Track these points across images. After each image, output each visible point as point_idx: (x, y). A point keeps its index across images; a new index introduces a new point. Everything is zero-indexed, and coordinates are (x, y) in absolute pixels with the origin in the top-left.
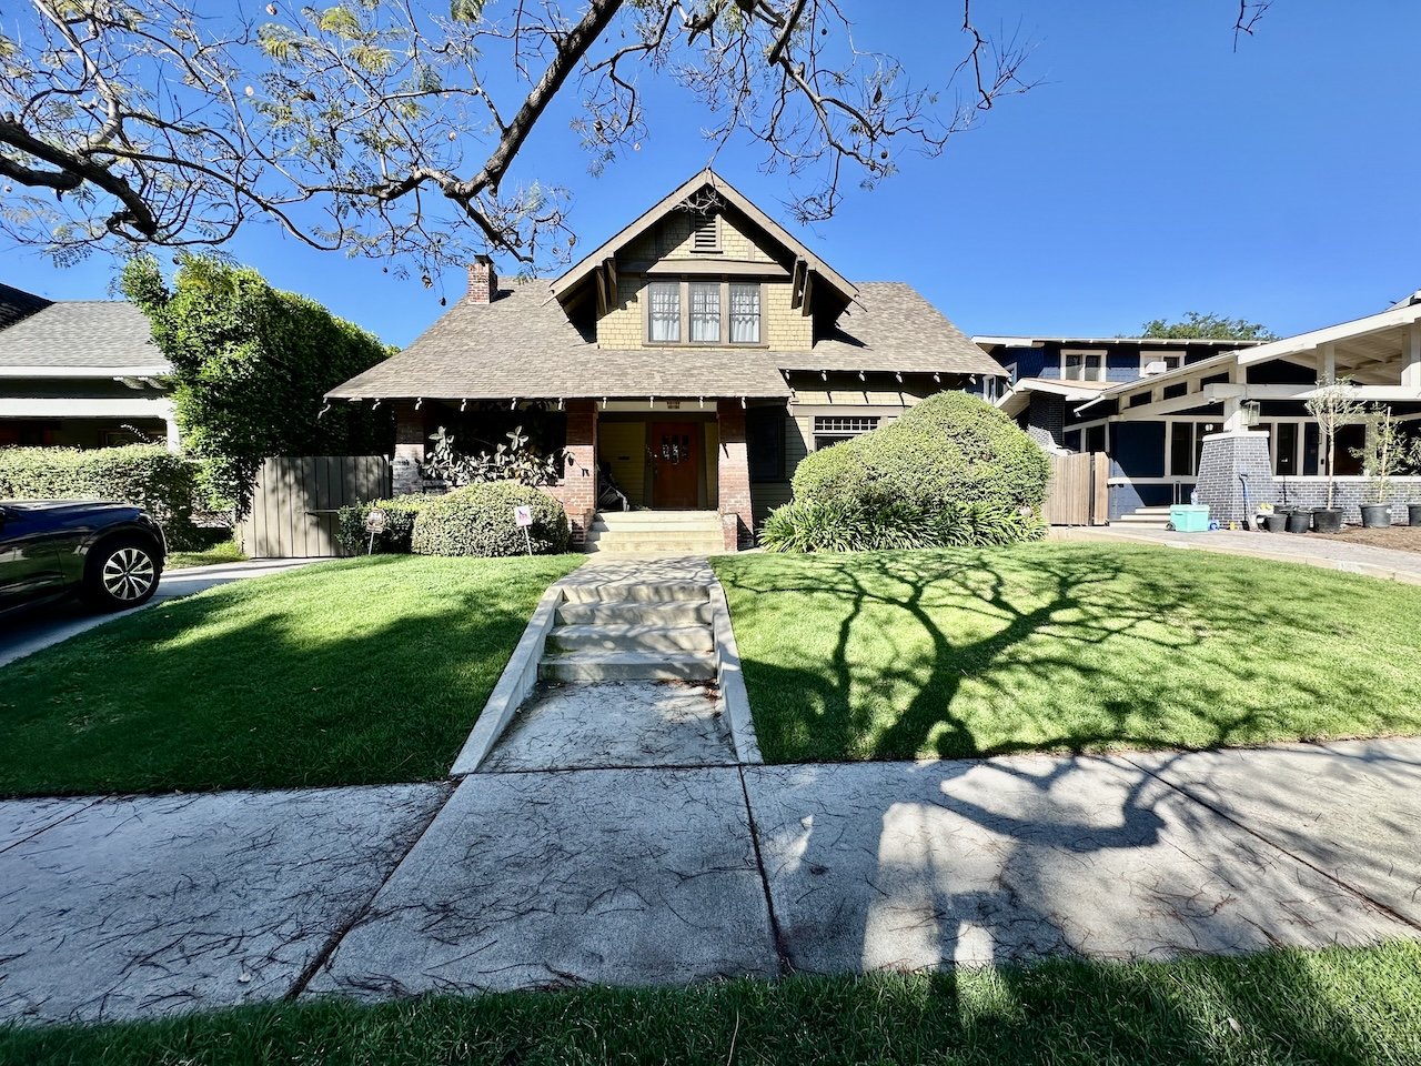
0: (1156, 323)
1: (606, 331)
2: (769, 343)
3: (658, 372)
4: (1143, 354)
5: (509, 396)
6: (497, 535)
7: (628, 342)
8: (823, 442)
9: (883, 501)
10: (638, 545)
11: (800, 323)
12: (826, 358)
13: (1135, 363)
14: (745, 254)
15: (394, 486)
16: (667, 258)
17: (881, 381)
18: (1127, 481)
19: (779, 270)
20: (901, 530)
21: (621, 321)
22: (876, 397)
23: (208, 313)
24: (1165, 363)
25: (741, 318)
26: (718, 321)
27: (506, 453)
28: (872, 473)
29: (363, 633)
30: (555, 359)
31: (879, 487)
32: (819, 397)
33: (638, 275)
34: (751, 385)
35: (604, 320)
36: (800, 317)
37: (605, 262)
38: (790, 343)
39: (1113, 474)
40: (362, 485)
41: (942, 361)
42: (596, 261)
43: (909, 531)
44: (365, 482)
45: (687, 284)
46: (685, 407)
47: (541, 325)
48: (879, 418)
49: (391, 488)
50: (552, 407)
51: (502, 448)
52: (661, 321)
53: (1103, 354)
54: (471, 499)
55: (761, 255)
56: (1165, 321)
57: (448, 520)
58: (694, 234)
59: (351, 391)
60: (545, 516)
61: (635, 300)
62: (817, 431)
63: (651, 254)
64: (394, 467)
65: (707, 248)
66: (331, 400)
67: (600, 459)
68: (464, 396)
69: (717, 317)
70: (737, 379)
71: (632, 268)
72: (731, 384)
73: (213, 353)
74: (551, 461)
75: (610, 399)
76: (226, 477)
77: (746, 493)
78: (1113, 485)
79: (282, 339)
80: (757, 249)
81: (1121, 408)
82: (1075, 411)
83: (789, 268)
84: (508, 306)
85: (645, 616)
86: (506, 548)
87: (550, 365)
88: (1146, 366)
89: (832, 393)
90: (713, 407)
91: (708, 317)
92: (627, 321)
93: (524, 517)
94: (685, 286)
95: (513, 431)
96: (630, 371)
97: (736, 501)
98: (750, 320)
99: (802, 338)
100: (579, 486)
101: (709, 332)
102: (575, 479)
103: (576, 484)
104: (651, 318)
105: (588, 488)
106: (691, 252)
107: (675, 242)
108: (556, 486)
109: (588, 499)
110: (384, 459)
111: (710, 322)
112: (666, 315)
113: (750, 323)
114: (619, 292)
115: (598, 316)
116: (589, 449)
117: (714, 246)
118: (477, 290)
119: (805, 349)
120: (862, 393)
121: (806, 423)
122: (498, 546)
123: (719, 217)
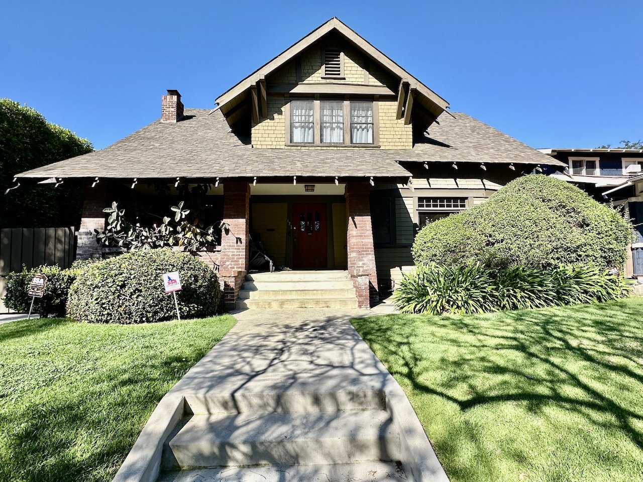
1: (258, 136)
2: (380, 144)
3: (298, 161)
4: (624, 160)
5: (174, 176)
6: (146, 299)
7: (274, 143)
8: (425, 217)
9: (504, 264)
10: (282, 303)
11: (403, 129)
12: (426, 154)
13: (619, 166)
14: (363, 80)
15: (77, 252)
16: (304, 82)
17: (469, 170)
19: (387, 91)
21: (270, 128)
22: (463, 183)
24: (640, 165)
25: (358, 126)
26: (341, 129)
27: (170, 224)
30: (219, 153)
32: (420, 183)
33: (283, 95)
34: (376, 169)
35: (256, 127)
36: (403, 125)
37: (258, 83)
38: (396, 144)
41: (512, 156)
42: (252, 81)
44: (53, 250)
45: (319, 101)
46: (320, 189)
47: (211, 134)
48: (467, 198)
49: (75, 254)
51: (167, 220)
52: (299, 129)
53: (597, 160)
55: (373, 81)
58: (324, 67)
60: (196, 280)
61: (280, 113)
62: (420, 208)
63: (292, 80)
64: (79, 237)
65: (334, 75)
66: (19, 179)
68: (135, 175)
69: (341, 126)
71: (278, 90)
74: (211, 231)
75: (262, 180)
77: (372, 257)
78: (637, 249)
80: (371, 76)
83: (394, 88)
84: (189, 124)
85: (303, 454)
86: (156, 313)
87: (213, 157)
88: (626, 167)
89: (431, 179)
90: (338, 189)
91: (334, 125)
92: (274, 128)
93: (173, 282)
94: (317, 103)
95: (177, 206)
96: (276, 160)
97: (363, 264)
98: (365, 127)
99: (404, 140)
100: (233, 252)
101: (335, 136)
102: (230, 246)
103: (231, 250)
104: (292, 126)
105: (241, 254)
106: (322, 78)
107: (310, 71)
108: (214, 252)
109: (240, 263)
110: (70, 230)
111: (336, 129)
112: (303, 124)
113: (365, 130)
114: (268, 107)
115: (252, 124)
116: (242, 222)
117: (339, 74)
118: (167, 113)
119: (407, 148)
120: (453, 180)
121: (411, 202)
122: (147, 312)
123: (342, 54)
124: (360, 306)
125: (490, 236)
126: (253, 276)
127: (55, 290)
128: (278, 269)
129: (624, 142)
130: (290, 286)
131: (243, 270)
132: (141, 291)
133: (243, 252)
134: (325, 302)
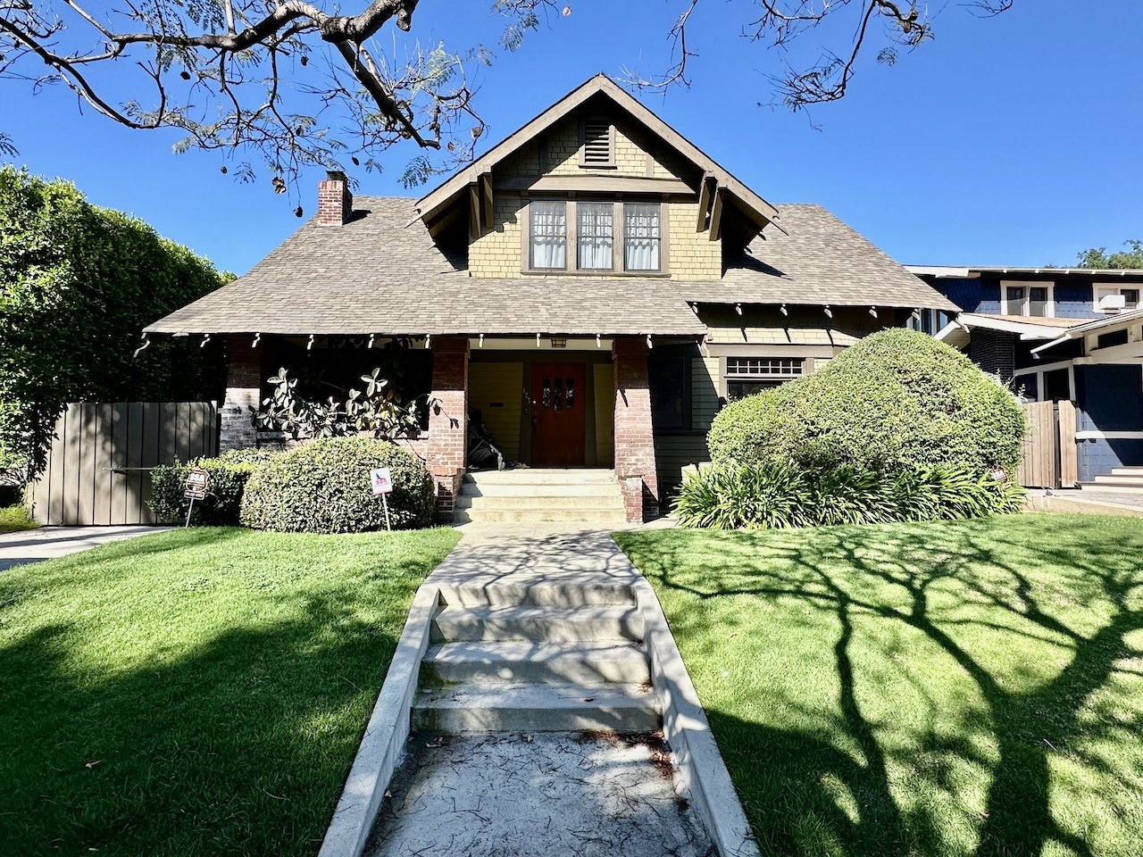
0: (1093, 251)
1: (478, 257)
2: (671, 271)
3: (543, 304)
4: (1096, 287)
5: (366, 332)
6: (347, 505)
7: (505, 269)
8: (739, 389)
9: (827, 464)
10: (519, 514)
11: (708, 248)
12: (740, 289)
13: (1087, 296)
14: (643, 170)
15: (222, 438)
16: (552, 173)
17: (806, 316)
18: (1099, 435)
19: (683, 188)
20: (851, 499)
21: (497, 245)
22: (798, 335)
23: (11, 232)
24: (1123, 296)
25: (637, 243)
26: (609, 246)
27: (359, 400)
28: (811, 428)
29: (167, 659)
30: (420, 288)
31: (820, 445)
32: (731, 335)
33: (517, 193)
34: (657, 320)
35: (476, 244)
36: (707, 242)
37: (481, 178)
38: (696, 271)
39: (1081, 426)
40: (182, 435)
41: (877, 293)
42: (470, 176)
43: (864, 502)
44: (186, 432)
45: (574, 203)
46: (572, 345)
47: (402, 250)
48: (804, 359)
49: (218, 441)
50: (416, 345)
51: (354, 394)
52: (544, 245)
53: (1050, 286)
54: (317, 459)
55: (661, 171)
56: (1103, 249)
57: (287, 486)
58: (583, 147)
59: (175, 325)
60: (408, 480)
61: (513, 221)
62: (730, 375)
63: (533, 168)
64: (223, 416)
65: (599, 160)
66: (151, 335)
67: (472, 410)
68: (311, 331)
69: (610, 241)
70: (638, 312)
71: (511, 184)
72: (633, 318)
73: (14, 279)
74: (413, 409)
75: (487, 336)
76: (18, 427)
77: (650, 450)
78: (1082, 441)
79: (98, 263)
80: (657, 164)
81: (1087, 350)
82: (1032, 351)
83: (695, 185)
84: (364, 229)
85: (552, 629)
86: (359, 521)
87: (413, 295)
88: (1100, 299)
89: (747, 330)
90: (608, 345)
91: (599, 241)
92: (503, 245)
93: (382, 483)
94: (572, 206)
95: (369, 374)
96: (509, 303)
97: (637, 460)
98: (648, 244)
99: (709, 265)
100: (446, 440)
101: (599, 258)
102: (442, 431)
103: (443, 438)
104: (532, 242)
105: (457, 443)
106: (581, 167)
107: (562, 155)
108: (418, 439)
109: (456, 456)
110: (211, 406)
111: (601, 246)
112: (549, 238)
113: (648, 248)
114: (495, 212)
115: (471, 239)
116: (459, 396)
117: (607, 160)
118: (328, 210)
119: (713, 278)
120: (783, 330)
121: (717, 365)
122: (349, 518)
123: (612, 128)
124: (629, 520)
125: (813, 423)
126: (475, 476)
127: (218, 491)
128: (509, 466)
129: (1132, 242)
130: (529, 491)
131: (462, 467)
132: (342, 492)
133: (460, 440)
134: (580, 514)
